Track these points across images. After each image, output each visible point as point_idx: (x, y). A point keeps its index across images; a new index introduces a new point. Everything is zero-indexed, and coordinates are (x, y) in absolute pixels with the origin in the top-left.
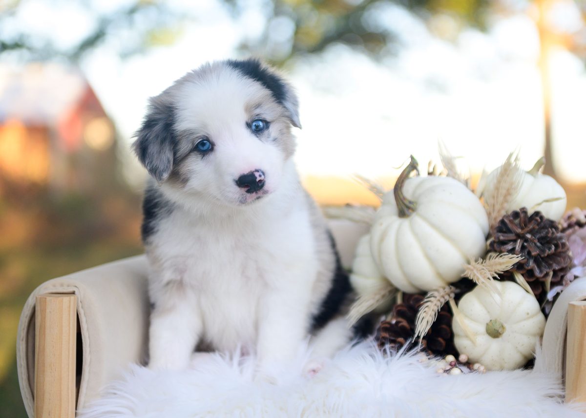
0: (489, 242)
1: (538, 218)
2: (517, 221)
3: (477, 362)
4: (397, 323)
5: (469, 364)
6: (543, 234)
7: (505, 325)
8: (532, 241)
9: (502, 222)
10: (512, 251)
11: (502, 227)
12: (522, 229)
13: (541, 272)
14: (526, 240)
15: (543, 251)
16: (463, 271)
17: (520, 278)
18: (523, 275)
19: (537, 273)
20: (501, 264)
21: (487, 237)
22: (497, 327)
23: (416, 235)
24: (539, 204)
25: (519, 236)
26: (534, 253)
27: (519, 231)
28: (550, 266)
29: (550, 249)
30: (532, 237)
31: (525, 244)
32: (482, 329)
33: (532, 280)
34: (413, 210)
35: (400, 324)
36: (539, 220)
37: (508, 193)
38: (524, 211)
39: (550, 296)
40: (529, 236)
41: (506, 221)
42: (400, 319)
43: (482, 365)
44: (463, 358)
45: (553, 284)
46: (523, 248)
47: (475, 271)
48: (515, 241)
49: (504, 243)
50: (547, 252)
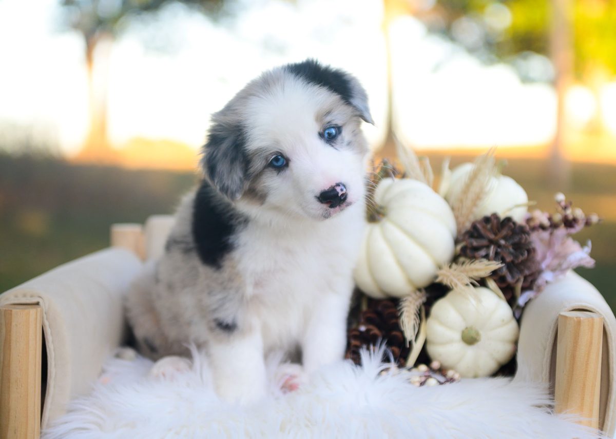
0: (459, 247)
1: (511, 224)
2: (489, 226)
3: (452, 368)
4: (368, 331)
5: (442, 371)
6: (516, 239)
7: (481, 332)
8: (505, 247)
9: (474, 226)
10: (487, 257)
11: (474, 232)
12: (496, 234)
13: (513, 277)
14: (499, 246)
15: (516, 257)
16: (436, 277)
17: (492, 284)
18: (495, 281)
19: (509, 279)
20: (477, 270)
21: (456, 242)
22: (473, 334)
23: (388, 241)
24: (510, 209)
25: (491, 242)
26: (509, 259)
27: (492, 236)
28: (521, 271)
29: (522, 254)
30: (506, 243)
31: (499, 250)
32: (457, 336)
33: (504, 285)
34: (384, 215)
35: (372, 332)
36: (513, 226)
37: (478, 198)
38: (495, 216)
39: (521, 301)
40: (503, 242)
41: (479, 226)
42: (371, 327)
43: (456, 371)
44: (435, 365)
45: (524, 289)
46: (497, 254)
47: (452, 277)
48: (488, 247)
49: (476, 249)
50: (521, 258)
